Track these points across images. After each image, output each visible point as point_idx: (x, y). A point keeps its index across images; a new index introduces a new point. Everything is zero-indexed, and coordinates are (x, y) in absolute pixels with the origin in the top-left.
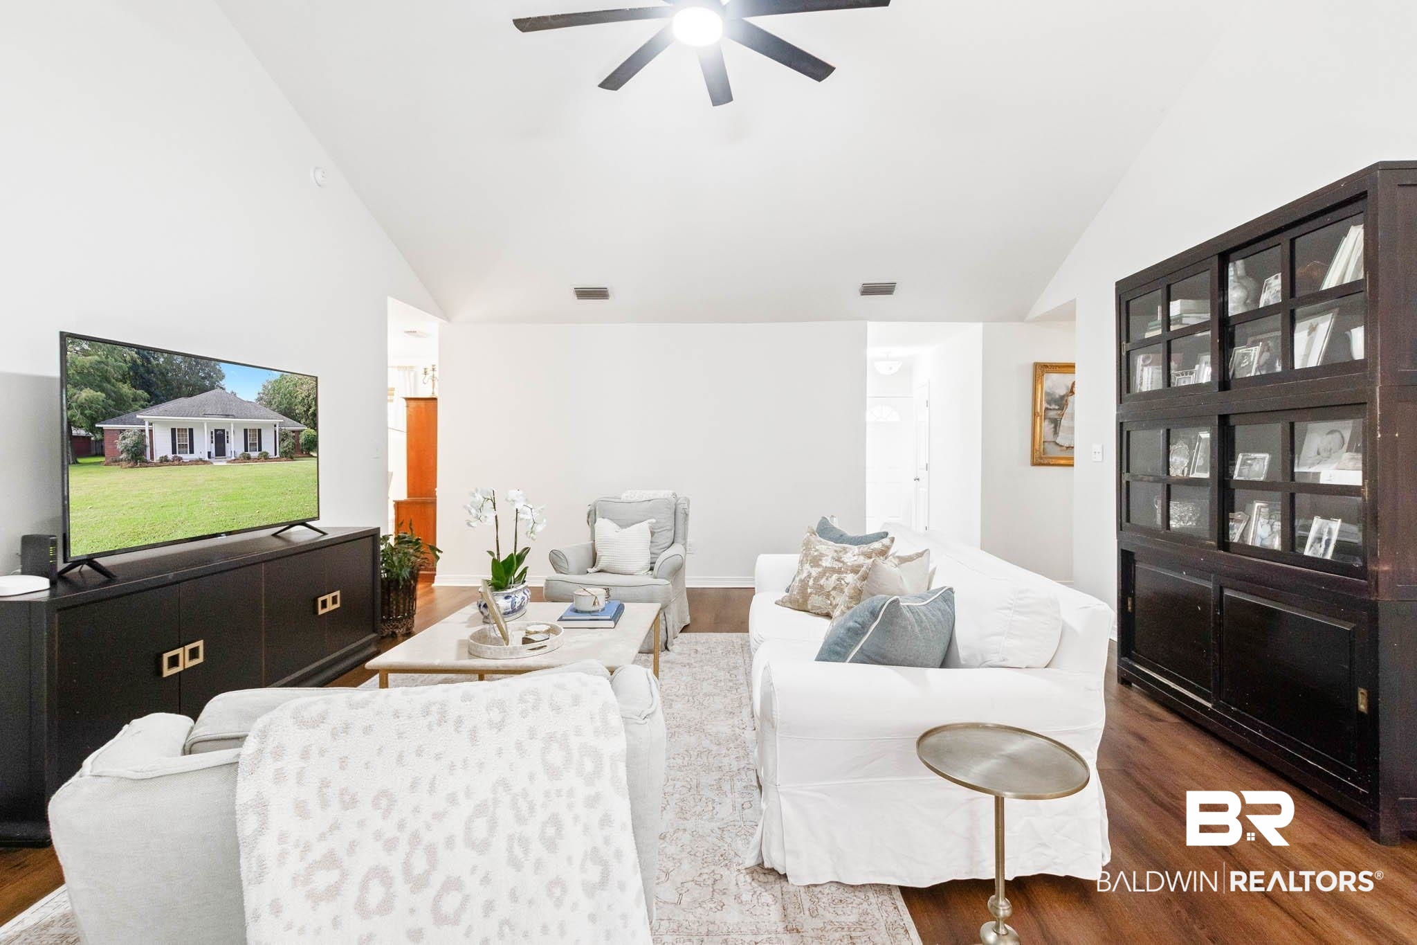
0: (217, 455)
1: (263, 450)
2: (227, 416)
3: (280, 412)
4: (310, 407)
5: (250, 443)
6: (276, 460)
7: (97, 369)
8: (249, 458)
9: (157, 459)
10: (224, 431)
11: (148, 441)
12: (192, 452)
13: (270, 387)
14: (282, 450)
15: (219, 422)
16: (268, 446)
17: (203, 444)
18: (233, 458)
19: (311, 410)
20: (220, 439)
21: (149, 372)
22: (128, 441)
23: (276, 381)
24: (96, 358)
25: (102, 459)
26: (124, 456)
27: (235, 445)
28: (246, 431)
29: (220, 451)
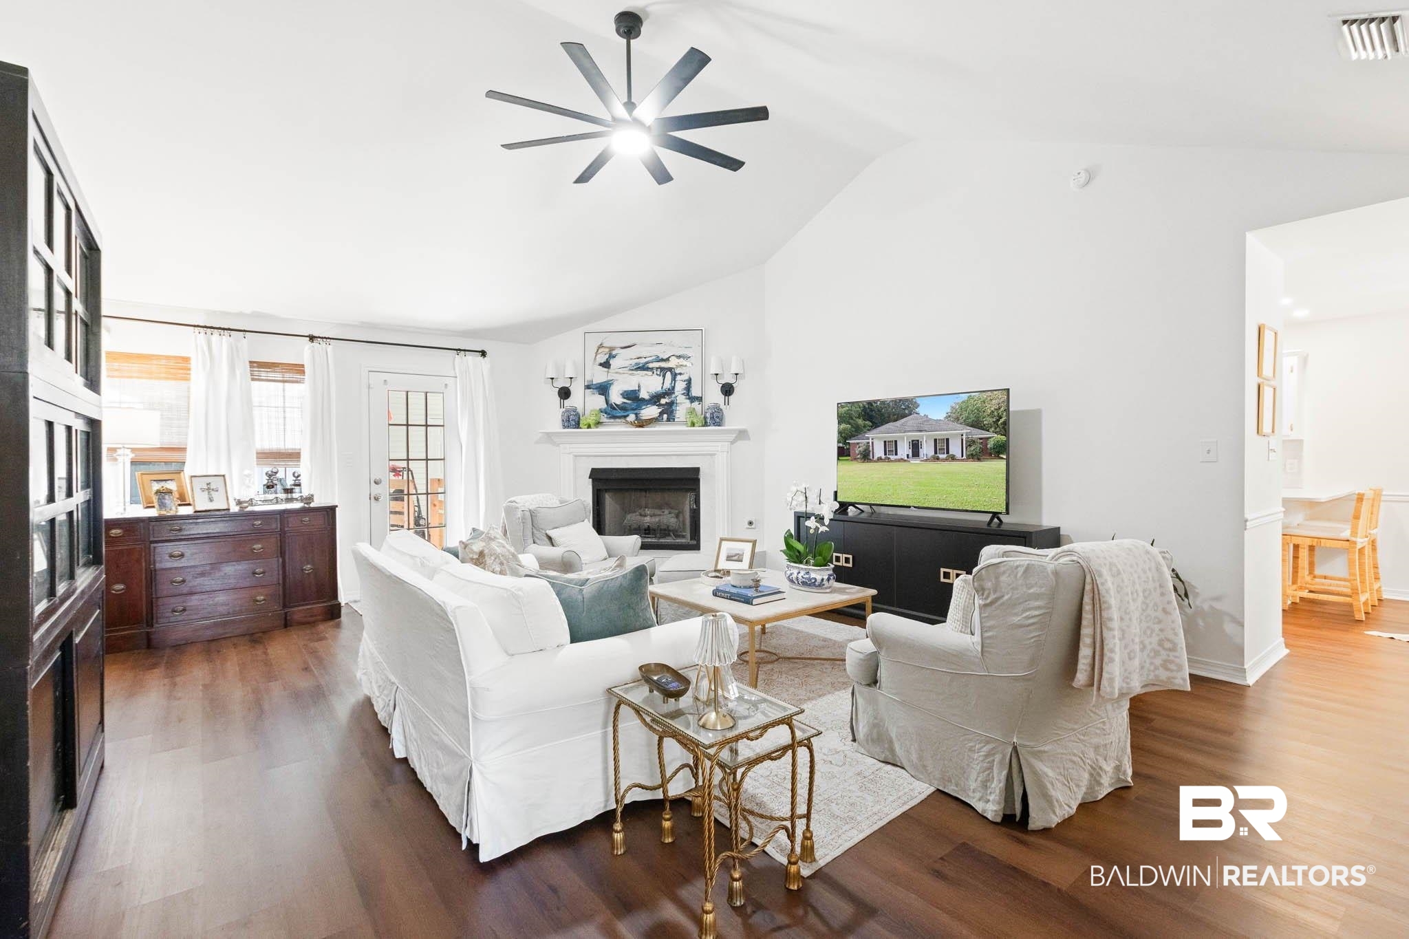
0: (913, 456)
1: (950, 453)
2: (921, 431)
3: (968, 425)
4: (1001, 418)
5: (939, 449)
6: (963, 460)
7: (847, 414)
8: (938, 459)
9: (876, 458)
10: (918, 441)
11: (871, 448)
12: (896, 454)
13: (957, 407)
14: (968, 453)
15: (915, 435)
16: (955, 449)
17: (904, 450)
18: (925, 458)
19: (1002, 421)
20: (915, 447)
21: (872, 411)
22: (861, 449)
23: (963, 402)
24: (847, 408)
25: (849, 458)
26: (859, 456)
27: (927, 450)
28: (935, 440)
29: (916, 454)
